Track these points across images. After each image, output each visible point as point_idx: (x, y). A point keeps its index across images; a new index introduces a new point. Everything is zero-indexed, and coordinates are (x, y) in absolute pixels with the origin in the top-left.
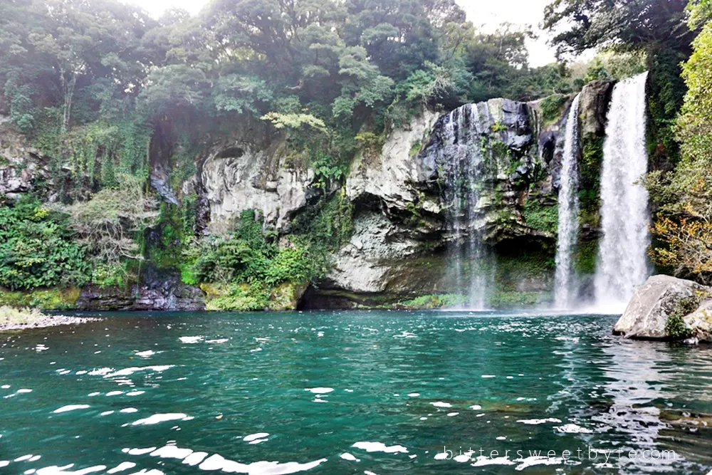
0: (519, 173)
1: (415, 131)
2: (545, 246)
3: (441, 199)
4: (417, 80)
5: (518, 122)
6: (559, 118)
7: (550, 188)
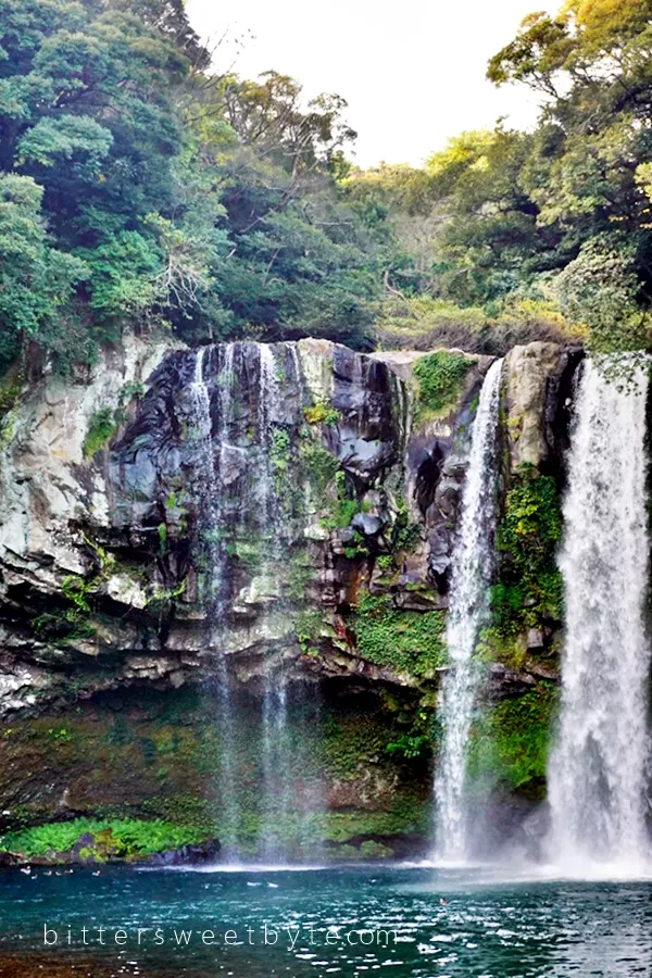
0: (359, 529)
1: (99, 386)
2: (392, 706)
3: (156, 574)
4: (122, 259)
5: (365, 408)
6: (453, 407)
7: (423, 571)
